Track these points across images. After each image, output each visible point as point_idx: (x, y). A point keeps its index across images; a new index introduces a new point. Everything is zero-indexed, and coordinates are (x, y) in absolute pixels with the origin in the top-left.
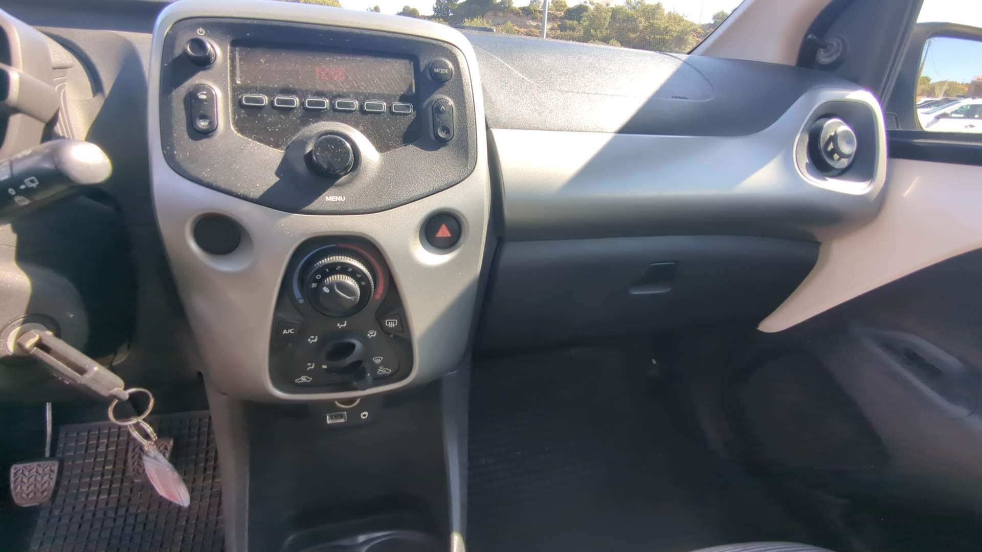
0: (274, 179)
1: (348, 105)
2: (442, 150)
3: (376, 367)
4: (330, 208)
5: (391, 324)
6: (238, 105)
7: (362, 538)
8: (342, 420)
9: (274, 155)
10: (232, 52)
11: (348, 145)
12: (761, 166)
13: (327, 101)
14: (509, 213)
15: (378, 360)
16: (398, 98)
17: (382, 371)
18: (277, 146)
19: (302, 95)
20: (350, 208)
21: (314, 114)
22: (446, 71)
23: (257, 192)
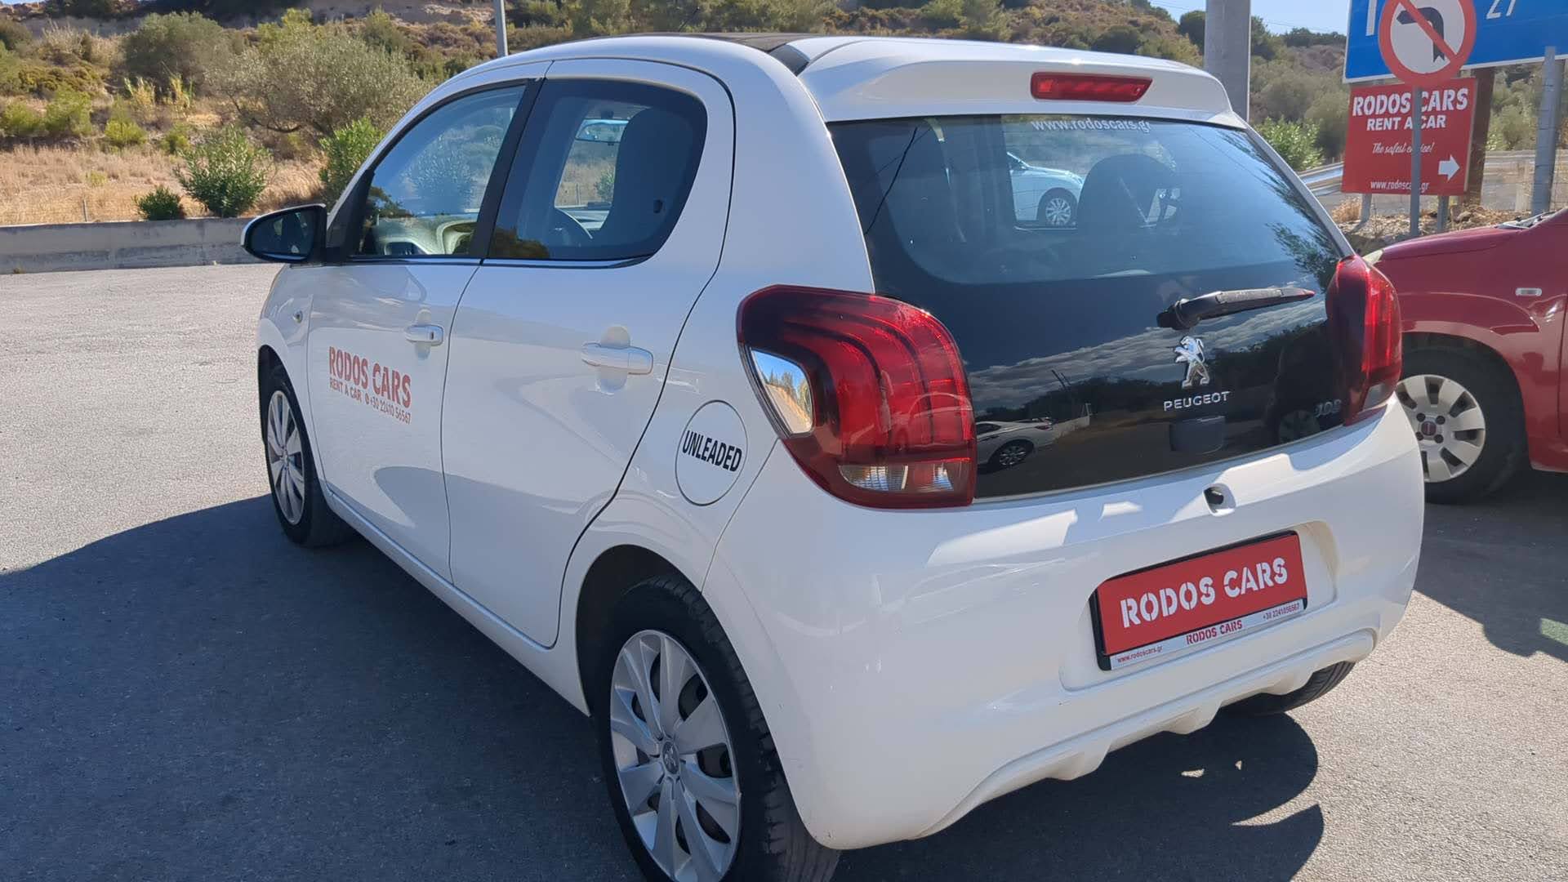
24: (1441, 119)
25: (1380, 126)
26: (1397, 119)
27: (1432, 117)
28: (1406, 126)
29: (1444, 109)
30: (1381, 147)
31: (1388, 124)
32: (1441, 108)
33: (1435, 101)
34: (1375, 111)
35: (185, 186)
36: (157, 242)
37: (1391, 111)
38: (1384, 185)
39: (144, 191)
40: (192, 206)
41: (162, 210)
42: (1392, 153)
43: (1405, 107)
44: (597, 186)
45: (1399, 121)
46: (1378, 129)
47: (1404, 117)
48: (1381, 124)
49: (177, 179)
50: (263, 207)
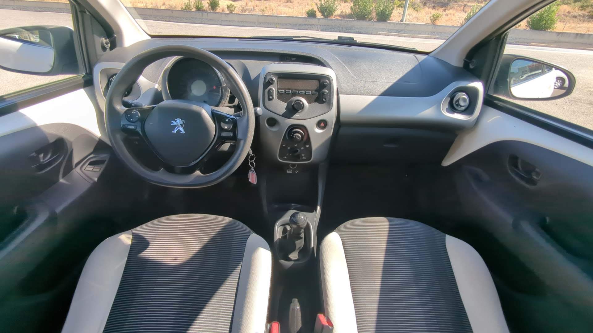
0: (285, 110)
1: (302, 92)
2: (324, 104)
3: (303, 156)
4: (296, 118)
5: (307, 146)
6: (278, 92)
7: (293, 205)
8: (290, 172)
9: (285, 105)
10: (278, 80)
11: (301, 103)
12: (428, 108)
13: (297, 91)
14: (342, 119)
15: (303, 155)
16: (314, 90)
17: (304, 158)
18: (285, 102)
19: (292, 90)
20: (301, 118)
21: (294, 95)
22: (327, 84)
23: (281, 114)
35: (317, 8)
36: (308, 23)
39: (309, 8)
40: (319, 15)
41: (311, 14)
49: (316, 6)
50: (335, 16)
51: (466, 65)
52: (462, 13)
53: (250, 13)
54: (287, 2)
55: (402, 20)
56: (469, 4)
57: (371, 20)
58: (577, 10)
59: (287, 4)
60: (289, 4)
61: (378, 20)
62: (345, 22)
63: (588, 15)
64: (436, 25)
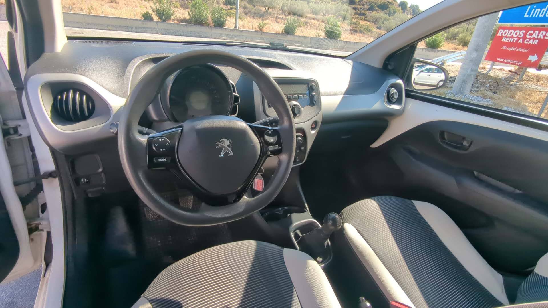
1: (295, 97)
2: (315, 107)
12: (377, 101)
13: (292, 96)
16: (305, 94)
24: (536, 41)
25: (507, 41)
26: (516, 39)
27: (532, 40)
28: (519, 42)
29: (539, 38)
30: (505, 47)
31: (511, 40)
32: (537, 37)
33: (535, 34)
34: (507, 35)
35: (153, 11)
36: (146, 26)
37: (514, 36)
38: (502, 60)
39: (145, 11)
40: (156, 18)
41: (147, 17)
42: (510, 50)
43: (520, 35)
44: (258, 26)
45: (516, 40)
46: (506, 41)
47: (519, 39)
48: (508, 40)
49: (151, 9)
50: (173, 20)
51: (385, 65)
52: (275, 23)
53: (68, 11)
54: (112, 2)
55: (236, 27)
56: (279, 16)
57: (208, 25)
58: (346, 26)
59: (112, 4)
60: (114, 5)
61: (215, 26)
62: (184, 26)
63: (353, 30)
64: (264, 32)
